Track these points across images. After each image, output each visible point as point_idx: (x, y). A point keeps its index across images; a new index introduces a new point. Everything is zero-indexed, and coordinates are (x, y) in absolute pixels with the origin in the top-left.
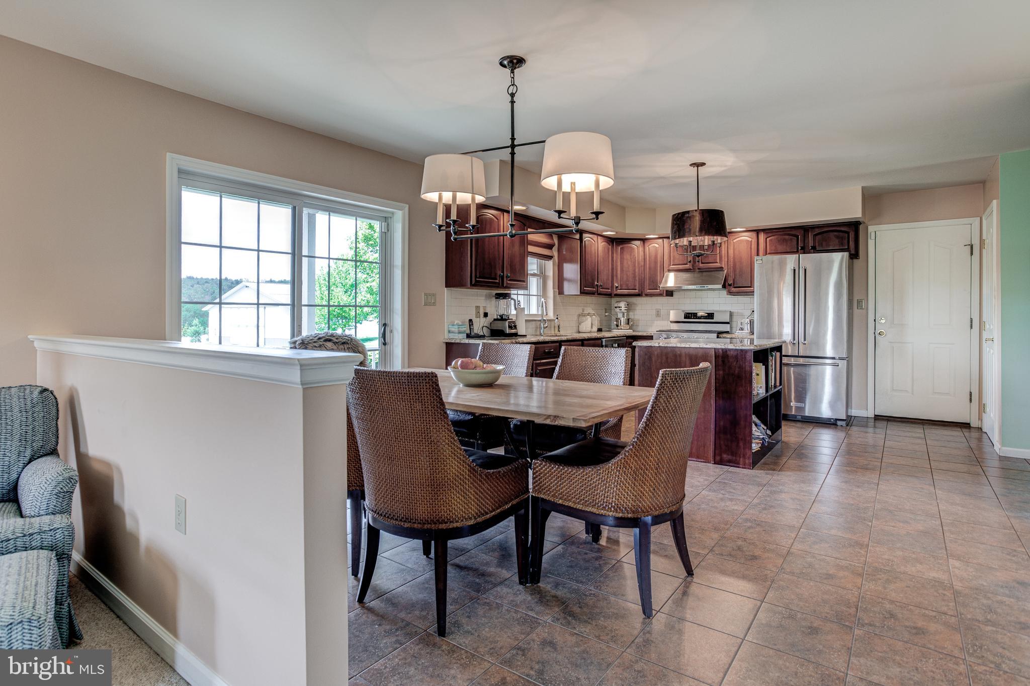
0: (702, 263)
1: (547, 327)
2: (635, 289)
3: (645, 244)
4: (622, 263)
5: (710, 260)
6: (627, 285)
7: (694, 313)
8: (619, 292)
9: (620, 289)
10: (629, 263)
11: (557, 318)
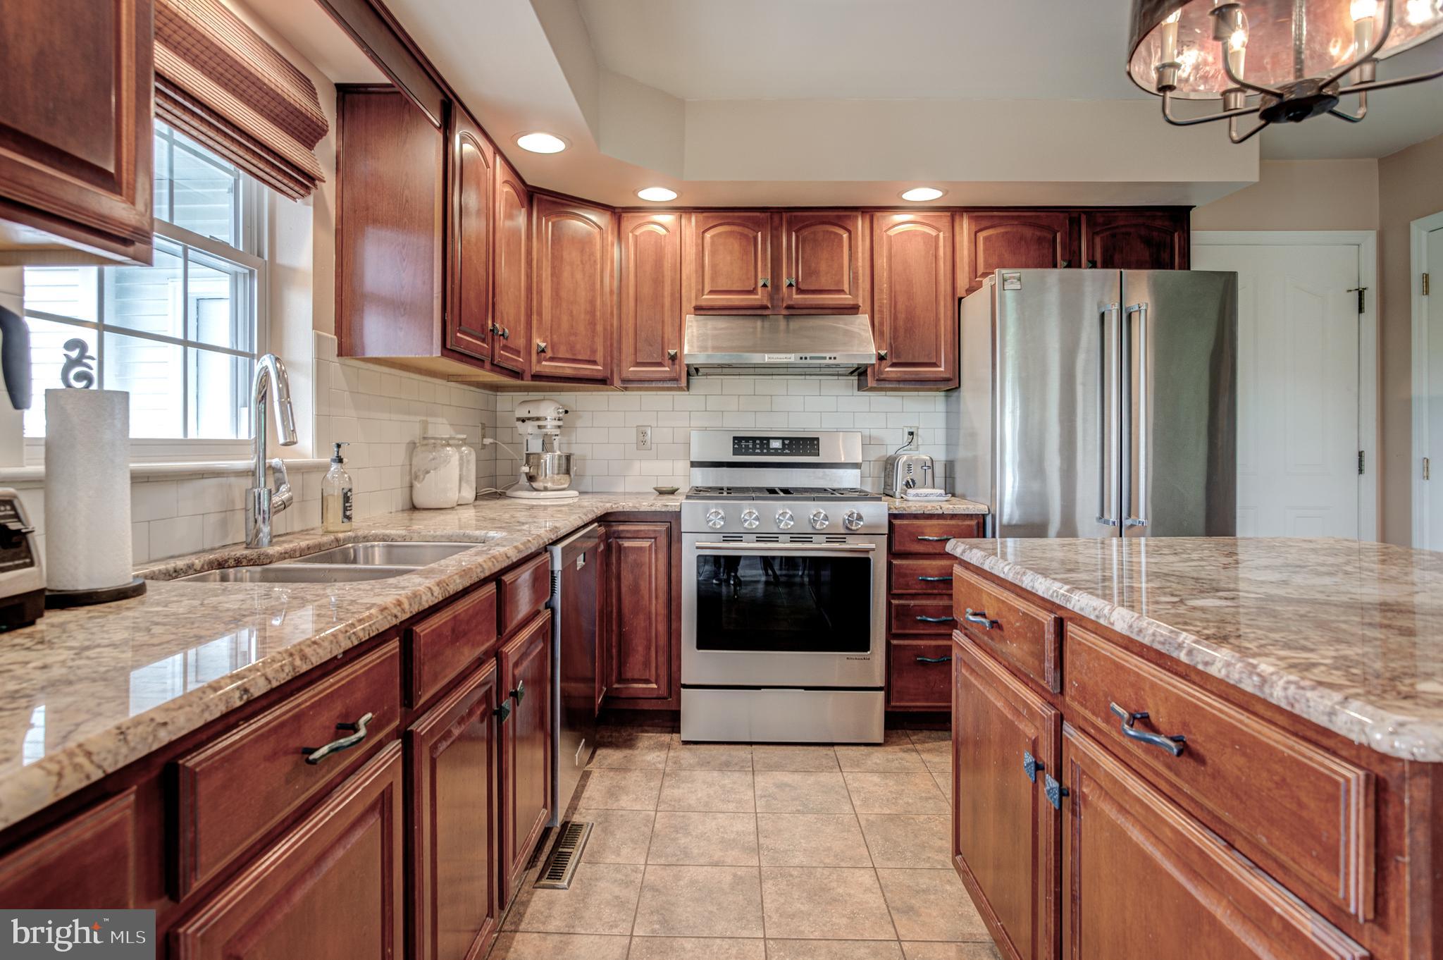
0: (800, 291)
1: (285, 505)
2: (594, 362)
3: (624, 224)
4: (556, 274)
5: (825, 282)
6: (572, 348)
7: (761, 439)
8: (547, 366)
9: (552, 359)
10: (579, 276)
11: (340, 460)
